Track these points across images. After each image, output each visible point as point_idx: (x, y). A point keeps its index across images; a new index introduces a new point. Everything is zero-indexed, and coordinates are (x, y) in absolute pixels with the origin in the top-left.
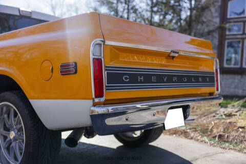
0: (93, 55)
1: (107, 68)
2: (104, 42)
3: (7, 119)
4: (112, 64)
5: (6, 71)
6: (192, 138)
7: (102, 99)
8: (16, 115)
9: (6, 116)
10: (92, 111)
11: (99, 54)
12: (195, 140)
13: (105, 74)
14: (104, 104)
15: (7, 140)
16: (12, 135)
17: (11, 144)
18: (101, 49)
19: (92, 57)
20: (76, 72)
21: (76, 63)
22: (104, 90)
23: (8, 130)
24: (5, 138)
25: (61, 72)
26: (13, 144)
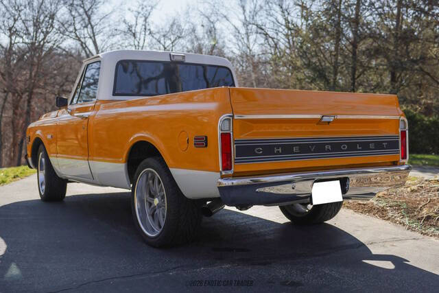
0: (222, 130)
1: (236, 142)
2: (233, 117)
3: (151, 185)
4: (243, 137)
5: (148, 138)
6: (389, 219)
7: (230, 172)
8: (159, 182)
9: (151, 182)
10: (220, 183)
11: (228, 129)
12: (392, 221)
13: (233, 148)
14: (233, 177)
15: (152, 206)
16: (156, 201)
17: (155, 210)
18: (230, 123)
19: (219, 132)
20: (206, 146)
21: (206, 137)
22: (233, 162)
23: (153, 196)
24: (150, 204)
25: (195, 144)
26: (157, 211)
